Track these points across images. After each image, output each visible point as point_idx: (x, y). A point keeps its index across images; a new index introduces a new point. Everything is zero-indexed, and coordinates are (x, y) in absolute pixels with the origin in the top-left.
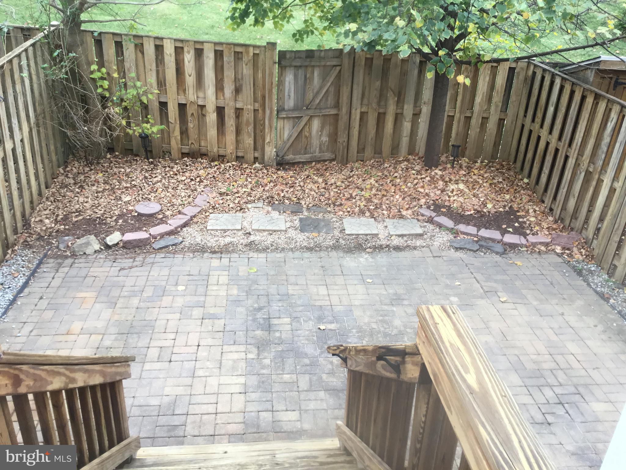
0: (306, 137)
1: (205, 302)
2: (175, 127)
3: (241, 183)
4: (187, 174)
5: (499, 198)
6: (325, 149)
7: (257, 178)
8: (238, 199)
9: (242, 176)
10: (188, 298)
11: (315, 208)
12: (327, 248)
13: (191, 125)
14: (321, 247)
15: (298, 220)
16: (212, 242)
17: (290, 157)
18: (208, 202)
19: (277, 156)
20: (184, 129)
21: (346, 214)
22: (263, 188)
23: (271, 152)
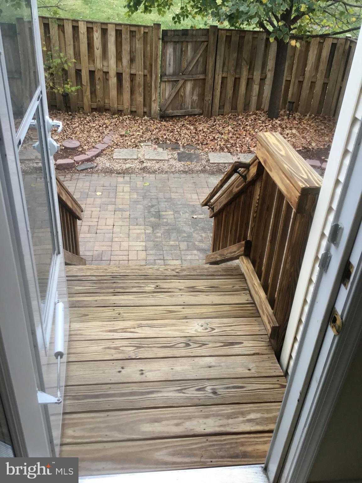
0: (181, 96)
1: (115, 201)
2: (87, 88)
3: (135, 129)
4: (97, 122)
5: (321, 140)
6: (195, 105)
7: (146, 126)
8: (133, 140)
9: (136, 125)
10: (104, 199)
11: (188, 146)
12: (197, 172)
13: (98, 87)
14: (193, 171)
15: (177, 153)
16: (117, 167)
17: (170, 111)
18: (113, 141)
19: (160, 110)
20: (93, 90)
21: (210, 150)
22: (151, 133)
23: (156, 107)
